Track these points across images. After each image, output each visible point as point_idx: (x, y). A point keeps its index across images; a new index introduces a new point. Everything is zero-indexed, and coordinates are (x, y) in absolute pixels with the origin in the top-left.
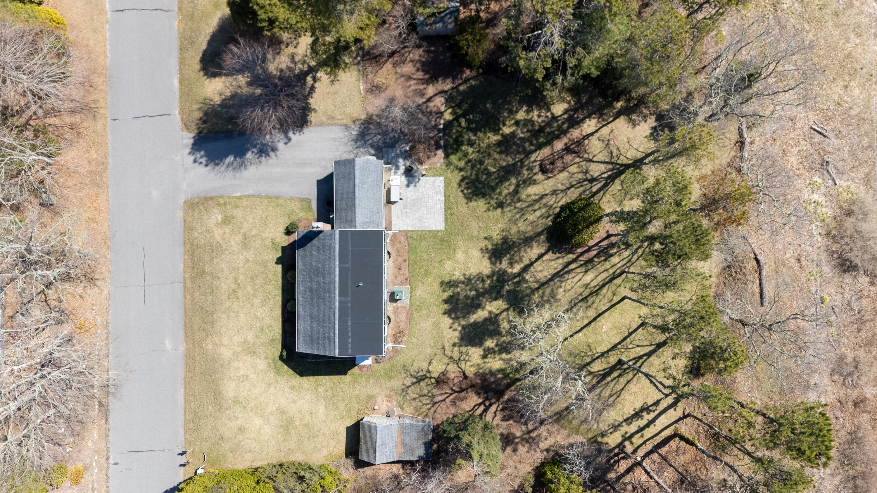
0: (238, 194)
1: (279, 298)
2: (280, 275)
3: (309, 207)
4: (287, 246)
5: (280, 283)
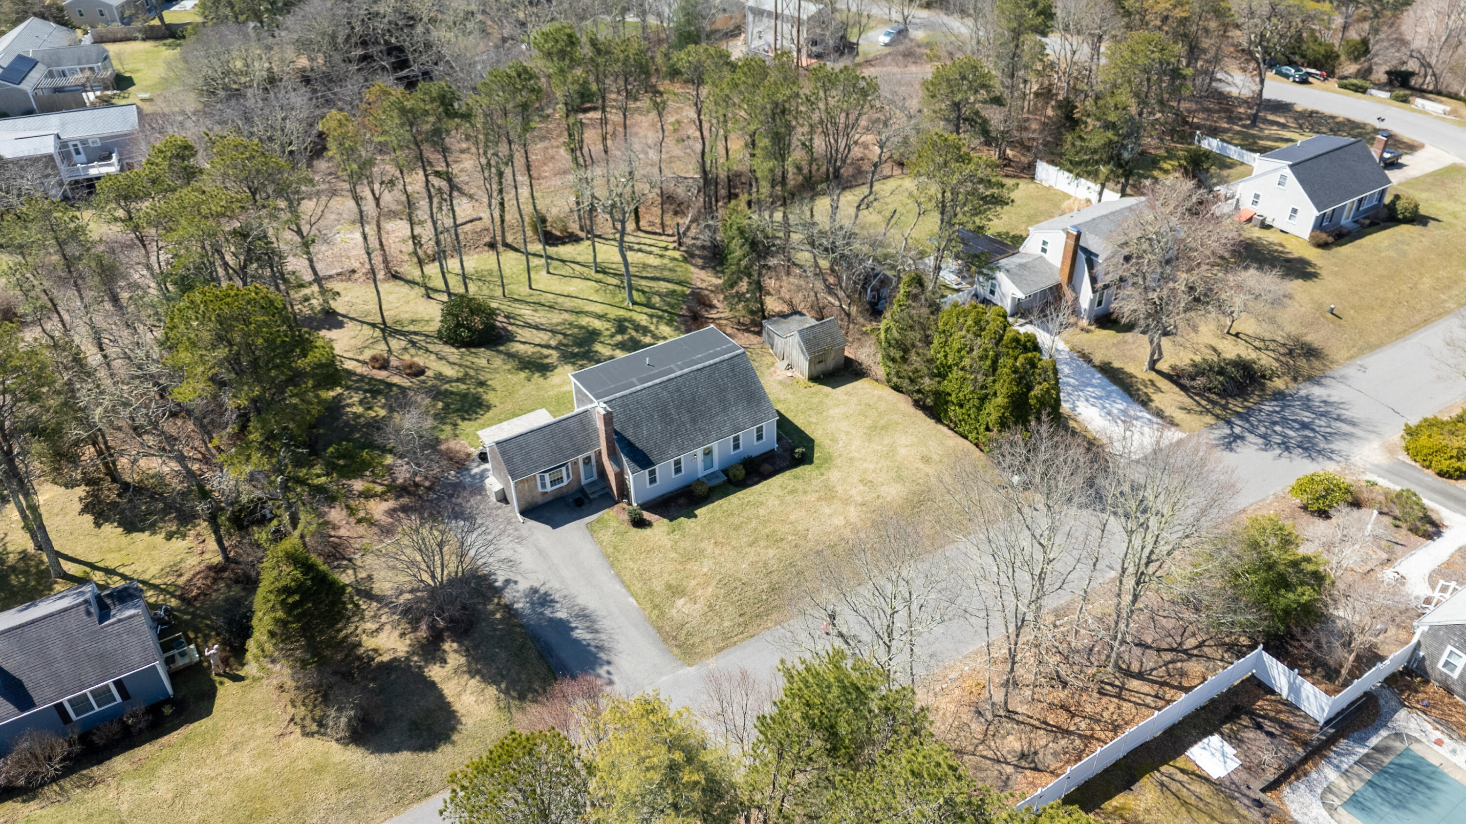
0: (631, 600)
1: (740, 494)
2: (711, 506)
3: (598, 521)
4: (664, 517)
5: (720, 502)
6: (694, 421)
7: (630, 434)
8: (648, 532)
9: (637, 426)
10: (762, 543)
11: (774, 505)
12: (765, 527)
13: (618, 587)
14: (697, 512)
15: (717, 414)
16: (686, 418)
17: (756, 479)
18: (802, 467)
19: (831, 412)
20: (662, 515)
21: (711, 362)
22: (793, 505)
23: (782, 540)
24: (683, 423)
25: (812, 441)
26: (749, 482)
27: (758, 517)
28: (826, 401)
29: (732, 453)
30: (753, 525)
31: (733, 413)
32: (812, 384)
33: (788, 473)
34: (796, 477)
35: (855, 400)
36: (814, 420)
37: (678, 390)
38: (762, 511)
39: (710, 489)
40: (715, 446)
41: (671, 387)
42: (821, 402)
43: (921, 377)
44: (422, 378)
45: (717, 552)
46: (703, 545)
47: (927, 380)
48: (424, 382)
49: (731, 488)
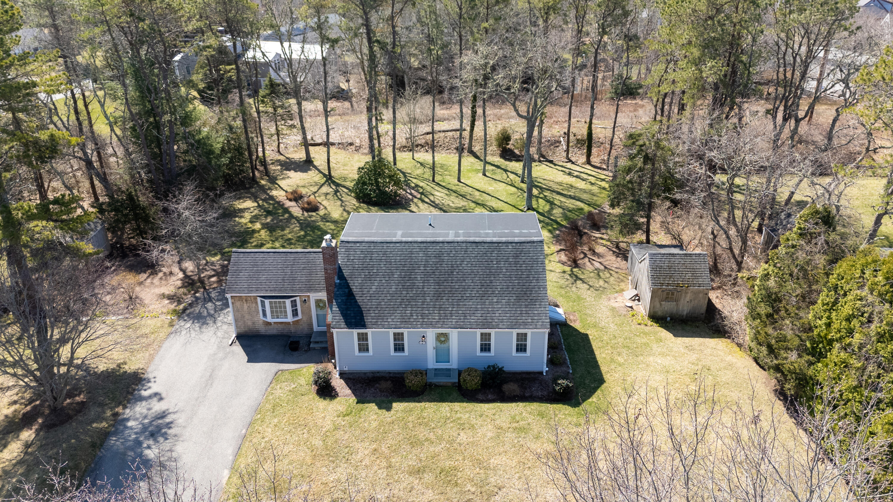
0: (227, 473)
1: (457, 406)
2: (412, 405)
3: (291, 372)
4: (356, 396)
5: (427, 404)
6: (438, 296)
7: (355, 285)
8: (322, 404)
9: (369, 278)
10: (428, 477)
11: (485, 435)
12: (450, 457)
13: (230, 452)
14: (394, 405)
15: (471, 298)
16: (430, 289)
17: (490, 397)
18: (560, 406)
19: (651, 359)
20: (354, 392)
21: (495, 239)
22: (507, 447)
23: (457, 485)
24: (424, 294)
25: (600, 381)
26: (480, 397)
27: (451, 442)
28: (655, 346)
29: (478, 353)
30: (438, 449)
31: (491, 303)
32: (650, 323)
33: (535, 406)
34: (541, 415)
35: (693, 357)
36: (621, 360)
37: (439, 256)
38: (463, 437)
39: (431, 385)
40: (454, 335)
41: (431, 250)
42: (646, 345)
43: (787, 349)
44: (314, 214)
45: (367, 461)
46: (358, 445)
47: (793, 356)
48: (310, 217)
49: (455, 394)
